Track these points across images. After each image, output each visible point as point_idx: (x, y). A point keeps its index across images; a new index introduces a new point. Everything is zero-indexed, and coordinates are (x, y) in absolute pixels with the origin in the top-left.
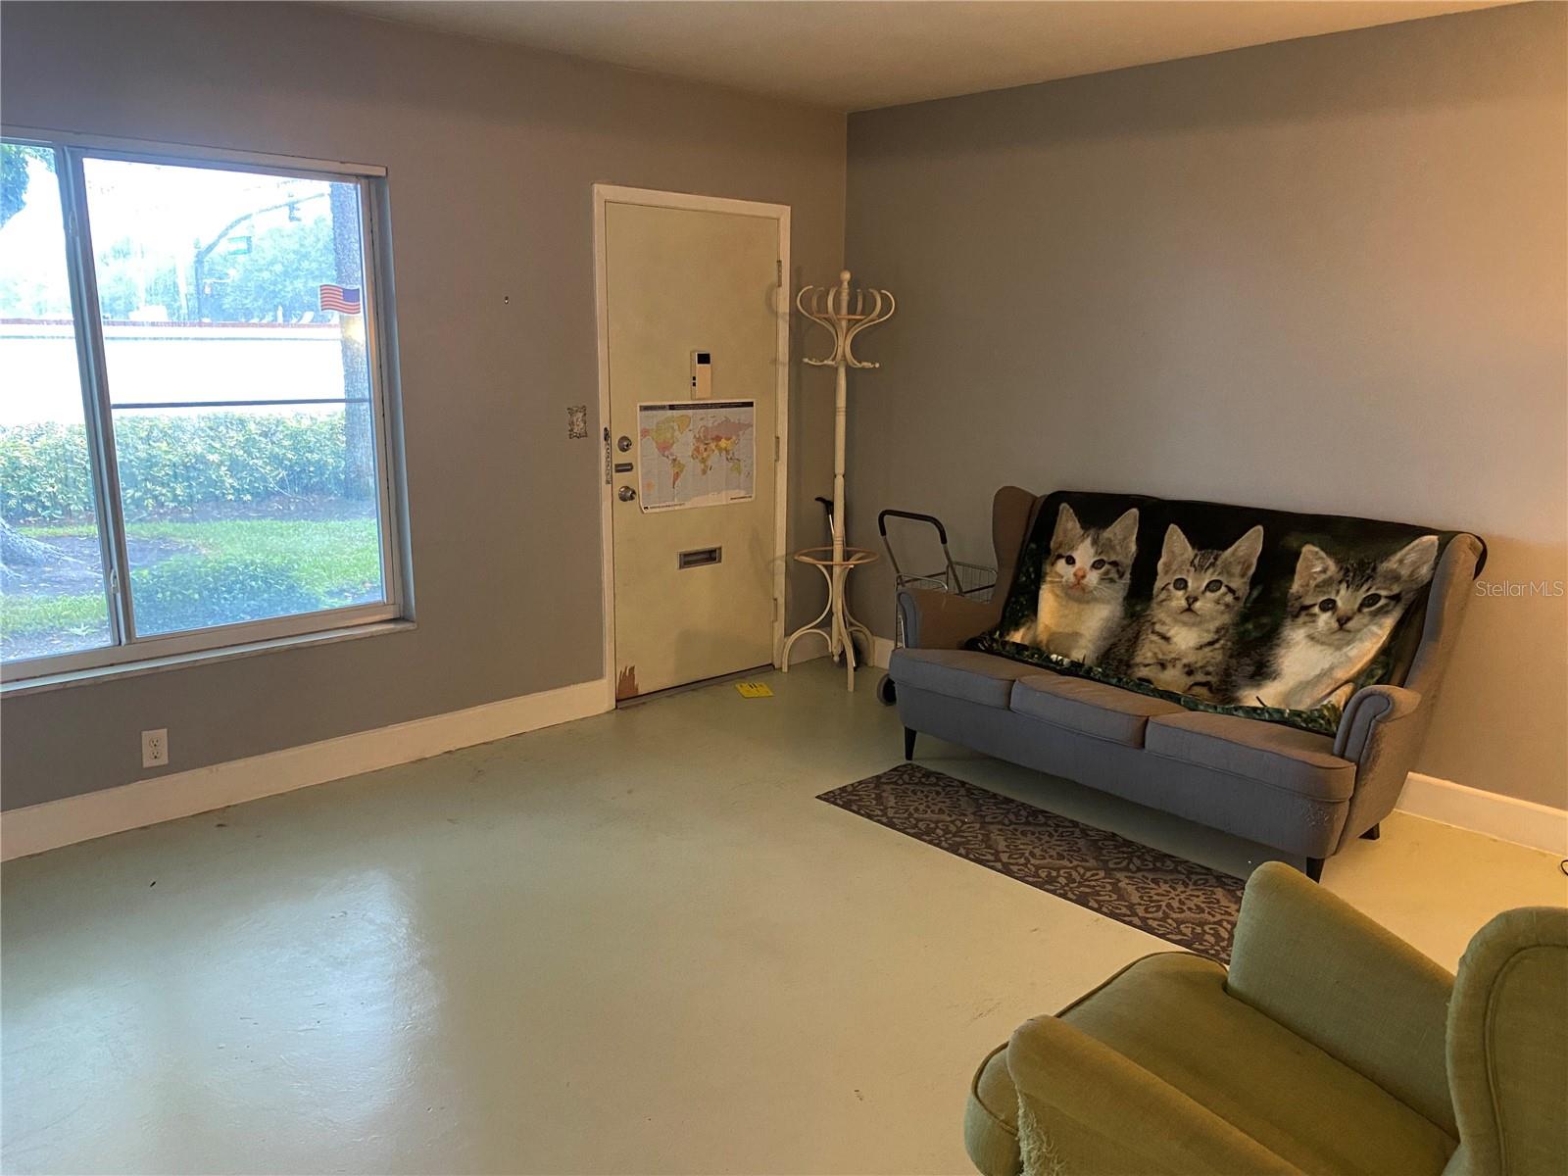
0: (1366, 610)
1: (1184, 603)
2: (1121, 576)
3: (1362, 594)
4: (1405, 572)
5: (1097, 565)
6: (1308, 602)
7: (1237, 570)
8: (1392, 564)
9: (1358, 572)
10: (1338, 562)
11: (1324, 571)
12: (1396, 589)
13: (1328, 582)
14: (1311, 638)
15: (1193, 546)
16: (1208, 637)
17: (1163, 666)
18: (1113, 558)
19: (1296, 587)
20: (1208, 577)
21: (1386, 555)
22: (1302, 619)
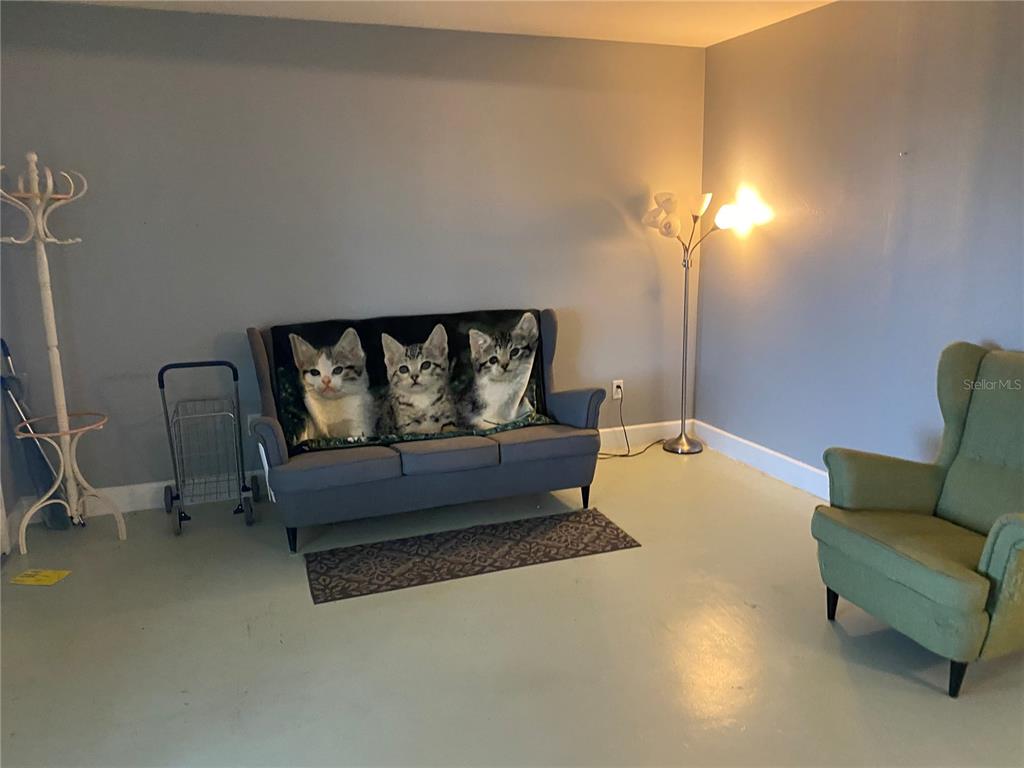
0: (514, 358)
1: (411, 381)
2: (359, 374)
3: (509, 350)
4: (525, 334)
5: (336, 371)
6: (483, 361)
7: (437, 353)
8: (517, 331)
9: (503, 339)
10: (490, 335)
11: (485, 342)
12: (525, 343)
13: (489, 347)
14: (492, 380)
15: (403, 344)
16: (436, 396)
17: (418, 421)
18: (349, 364)
19: (473, 355)
20: (420, 362)
21: (513, 327)
22: (483, 371)
